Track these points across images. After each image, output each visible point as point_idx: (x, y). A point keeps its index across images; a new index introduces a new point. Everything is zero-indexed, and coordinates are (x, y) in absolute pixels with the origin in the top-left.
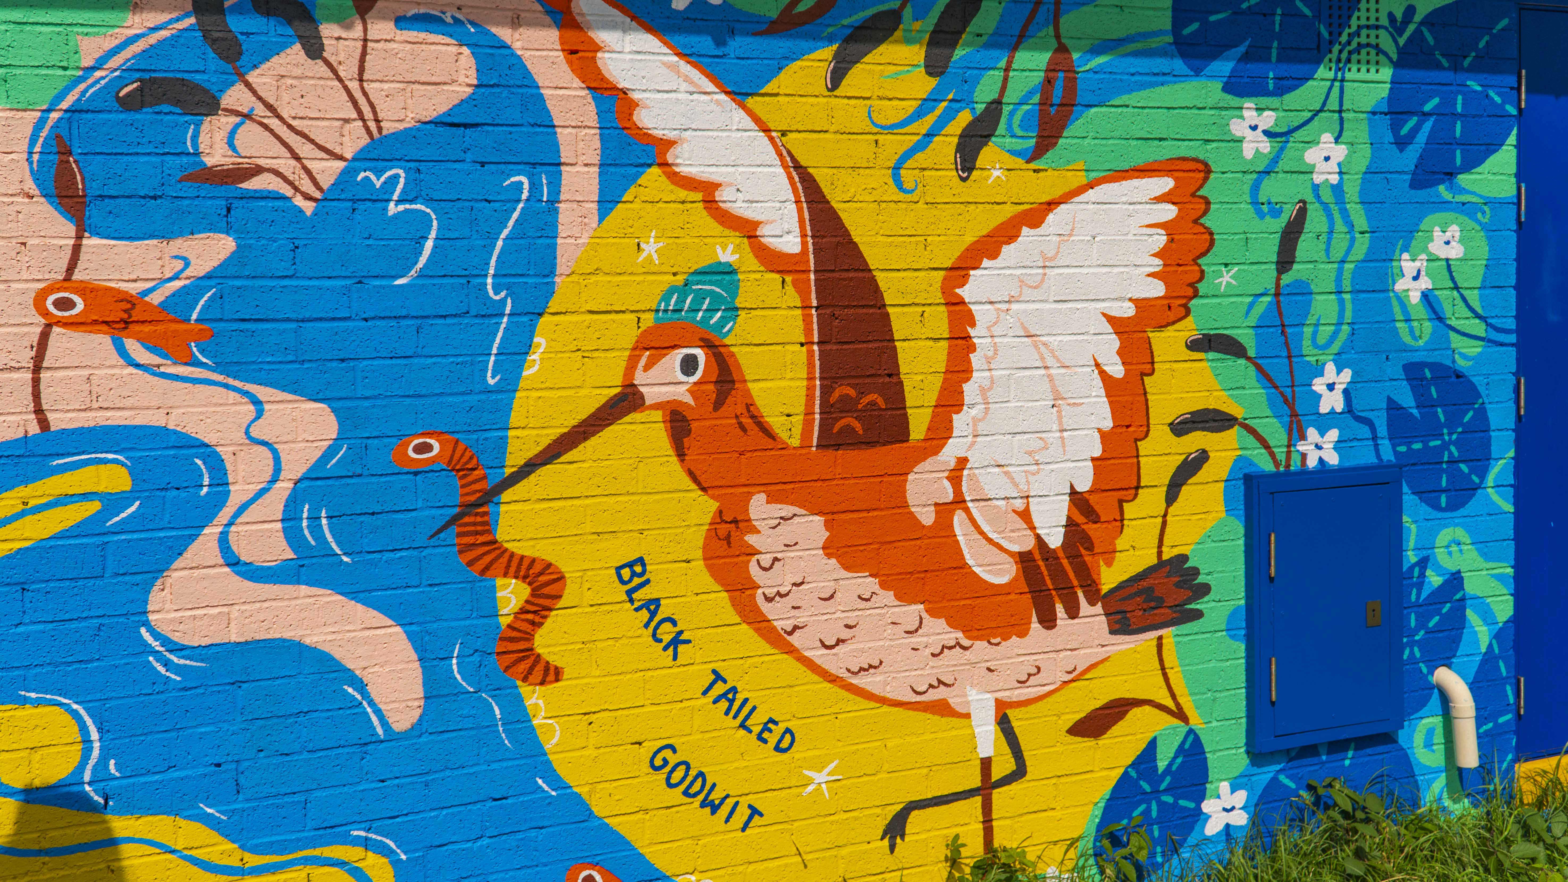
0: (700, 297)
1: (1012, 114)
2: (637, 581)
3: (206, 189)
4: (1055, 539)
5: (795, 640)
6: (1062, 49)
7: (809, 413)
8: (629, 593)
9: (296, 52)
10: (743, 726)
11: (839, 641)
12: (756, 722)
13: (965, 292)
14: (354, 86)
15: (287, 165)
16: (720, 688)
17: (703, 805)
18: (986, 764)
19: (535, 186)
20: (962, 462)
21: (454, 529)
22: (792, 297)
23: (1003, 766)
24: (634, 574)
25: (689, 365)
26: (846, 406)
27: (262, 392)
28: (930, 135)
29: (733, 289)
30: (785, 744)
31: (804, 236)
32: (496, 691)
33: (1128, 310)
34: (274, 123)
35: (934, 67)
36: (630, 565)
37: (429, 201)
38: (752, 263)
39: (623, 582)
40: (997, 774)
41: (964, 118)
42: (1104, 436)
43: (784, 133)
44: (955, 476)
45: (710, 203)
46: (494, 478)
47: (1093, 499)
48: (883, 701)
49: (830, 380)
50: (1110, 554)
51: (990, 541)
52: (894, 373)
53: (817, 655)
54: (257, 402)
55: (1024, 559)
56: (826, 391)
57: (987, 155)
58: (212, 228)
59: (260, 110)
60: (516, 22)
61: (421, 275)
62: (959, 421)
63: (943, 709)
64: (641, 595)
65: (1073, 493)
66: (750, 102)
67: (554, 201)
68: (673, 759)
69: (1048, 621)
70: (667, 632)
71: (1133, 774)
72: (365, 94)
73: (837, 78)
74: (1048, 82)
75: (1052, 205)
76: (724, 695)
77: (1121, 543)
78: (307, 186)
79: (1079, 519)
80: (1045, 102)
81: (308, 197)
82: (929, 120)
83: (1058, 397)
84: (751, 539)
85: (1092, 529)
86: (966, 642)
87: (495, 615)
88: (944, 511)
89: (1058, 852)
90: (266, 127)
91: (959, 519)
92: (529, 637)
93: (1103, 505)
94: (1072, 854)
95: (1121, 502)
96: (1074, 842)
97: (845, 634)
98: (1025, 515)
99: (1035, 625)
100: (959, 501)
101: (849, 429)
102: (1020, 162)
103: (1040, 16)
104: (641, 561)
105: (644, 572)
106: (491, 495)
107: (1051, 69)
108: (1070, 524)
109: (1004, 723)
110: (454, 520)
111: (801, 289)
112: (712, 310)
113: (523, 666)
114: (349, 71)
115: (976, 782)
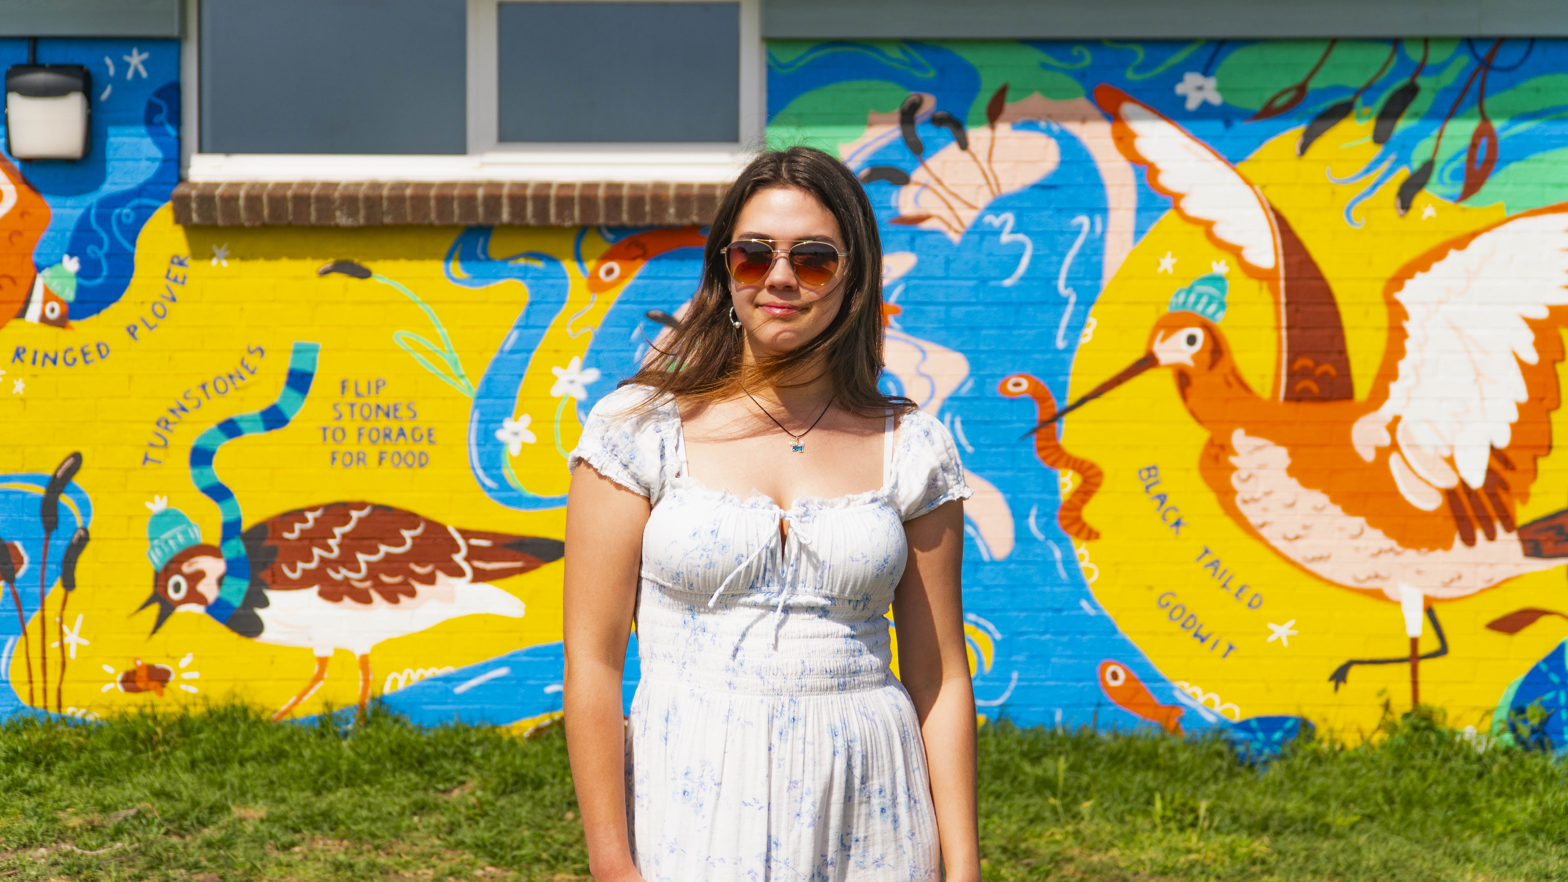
0: (1200, 296)
1: (1442, 170)
2: (1152, 480)
3: (902, 228)
4: (1476, 480)
5: (1265, 532)
6: (1485, 119)
7: (1277, 376)
8: (1147, 488)
9: (954, 147)
10: (1224, 586)
11: (1297, 537)
12: (1234, 586)
13: (1401, 296)
14: (985, 166)
15: (946, 213)
16: (1208, 559)
17: (1196, 635)
18: (1414, 642)
19: (1092, 224)
20: (1397, 419)
21: (1034, 437)
22: (1266, 297)
23: (1429, 644)
24: (1150, 476)
25: (1191, 340)
26: (1306, 373)
27: (927, 346)
28: (1375, 186)
29: (1223, 290)
30: (1256, 602)
31: (1276, 254)
32: (1059, 541)
33: (1542, 313)
34: (939, 189)
35: (1380, 137)
36: (1149, 469)
37: (1027, 233)
38: (1238, 273)
39: (1142, 479)
40: (1423, 650)
41: (1403, 173)
42: (1521, 408)
43: (1264, 187)
44: (1392, 427)
45: (1210, 235)
46: (1058, 408)
47: (1512, 455)
48: (1331, 583)
49: (1294, 353)
50: (1525, 497)
51: (1420, 478)
52: (1342, 352)
53: (1280, 544)
54: (923, 352)
55: (1450, 495)
56: (1291, 362)
57: (1420, 200)
58: (903, 249)
59: (933, 183)
60: (1084, 120)
61: (1022, 278)
62: (1394, 388)
63: (1378, 595)
64: (1156, 490)
65: (1493, 449)
66: (1239, 166)
67: (1104, 232)
68: (1174, 603)
69: (1469, 540)
70: (1172, 517)
71: (1544, 668)
72: (992, 170)
73: (1304, 148)
74: (1474, 146)
75: (1474, 235)
76: (1212, 564)
77: (1535, 488)
78: (956, 225)
79: (1498, 467)
80: (1471, 159)
81: (956, 231)
82: (1375, 175)
83: (1478, 374)
84: (1233, 460)
85: (1508, 475)
86: (1399, 549)
87: (1056, 492)
88: (1383, 454)
89: (1476, 716)
90: (935, 192)
91: (1394, 461)
92: (1079, 509)
93: (1519, 459)
94: (1488, 721)
95: (1535, 459)
96: (1489, 712)
97: (1302, 532)
98: (1451, 461)
99: (1458, 543)
100: (1395, 446)
101: (1306, 390)
102: (1450, 203)
103: (1468, 98)
104: (1154, 468)
105: (1156, 475)
106: (1057, 417)
107: (1477, 136)
108: (1490, 471)
109: (1430, 612)
110: (1035, 431)
111: (1274, 292)
112: (1209, 304)
113: (1075, 528)
114: (982, 157)
115: (1406, 652)
